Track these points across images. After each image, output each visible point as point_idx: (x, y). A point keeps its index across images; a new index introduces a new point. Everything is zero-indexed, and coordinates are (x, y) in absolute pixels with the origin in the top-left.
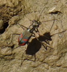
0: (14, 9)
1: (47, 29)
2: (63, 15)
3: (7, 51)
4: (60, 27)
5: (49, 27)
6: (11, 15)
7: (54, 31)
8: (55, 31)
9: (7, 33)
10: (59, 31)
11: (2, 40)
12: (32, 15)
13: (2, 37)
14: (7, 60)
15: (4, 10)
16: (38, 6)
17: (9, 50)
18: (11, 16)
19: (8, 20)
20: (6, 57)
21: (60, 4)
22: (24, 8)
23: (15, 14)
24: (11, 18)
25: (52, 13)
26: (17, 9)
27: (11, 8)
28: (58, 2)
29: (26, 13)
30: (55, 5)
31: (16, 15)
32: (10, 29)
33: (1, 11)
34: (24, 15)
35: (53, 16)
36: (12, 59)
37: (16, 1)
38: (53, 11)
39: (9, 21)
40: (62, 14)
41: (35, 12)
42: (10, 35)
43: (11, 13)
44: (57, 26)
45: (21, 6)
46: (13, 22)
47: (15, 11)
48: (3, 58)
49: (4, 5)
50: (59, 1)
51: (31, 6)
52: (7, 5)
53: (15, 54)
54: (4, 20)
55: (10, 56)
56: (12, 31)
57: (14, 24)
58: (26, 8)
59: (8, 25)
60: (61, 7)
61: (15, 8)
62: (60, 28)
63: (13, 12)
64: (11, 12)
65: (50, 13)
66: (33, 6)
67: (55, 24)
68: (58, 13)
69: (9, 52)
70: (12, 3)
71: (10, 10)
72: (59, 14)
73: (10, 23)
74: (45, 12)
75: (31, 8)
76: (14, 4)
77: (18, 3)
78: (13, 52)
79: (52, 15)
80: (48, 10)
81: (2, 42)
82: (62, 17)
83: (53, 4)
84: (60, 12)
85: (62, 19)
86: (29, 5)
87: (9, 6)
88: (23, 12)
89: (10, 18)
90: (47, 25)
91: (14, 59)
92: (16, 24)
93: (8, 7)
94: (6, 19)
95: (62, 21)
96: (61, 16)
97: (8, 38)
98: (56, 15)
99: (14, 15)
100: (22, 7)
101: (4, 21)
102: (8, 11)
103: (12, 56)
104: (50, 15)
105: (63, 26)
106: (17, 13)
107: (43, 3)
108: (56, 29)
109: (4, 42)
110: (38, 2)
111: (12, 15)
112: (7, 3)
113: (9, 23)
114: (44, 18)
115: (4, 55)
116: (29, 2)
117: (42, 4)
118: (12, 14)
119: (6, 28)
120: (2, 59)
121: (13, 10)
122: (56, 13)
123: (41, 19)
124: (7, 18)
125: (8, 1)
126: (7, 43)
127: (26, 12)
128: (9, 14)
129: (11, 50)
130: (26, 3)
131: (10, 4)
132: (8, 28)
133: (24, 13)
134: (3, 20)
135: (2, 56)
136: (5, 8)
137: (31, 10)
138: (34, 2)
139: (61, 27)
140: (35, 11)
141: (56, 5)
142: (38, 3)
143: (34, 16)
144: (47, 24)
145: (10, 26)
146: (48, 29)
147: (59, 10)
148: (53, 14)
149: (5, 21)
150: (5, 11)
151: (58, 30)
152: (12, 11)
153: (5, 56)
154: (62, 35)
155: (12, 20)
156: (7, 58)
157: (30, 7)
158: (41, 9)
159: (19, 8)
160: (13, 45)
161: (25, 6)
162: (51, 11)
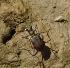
0: (21, 17)
1: (53, 37)
3: (13, 58)
4: (65, 36)
5: (55, 35)
7: (60, 39)
8: (61, 39)
9: (14, 40)
10: (64, 39)
11: (8, 46)
12: (38, 23)
13: (9, 43)
14: (13, 66)
15: (12, 17)
16: (45, 14)
17: (15, 57)
18: (18, 24)
19: (16, 27)
20: (12, 63)
21: (66, 13)
22: (31, 16)
23: (22, 21)
24: (18, 25)
25: (58, 21)
26: (24, 17)
27: (18, 15)
28: (64, 10)
29: (33, 21)
30: (61, 13)
31: (23, 22)
32: (17, 36)
33: (9, 18)
34: (31, 22)
35: (59, 24)
36: (18, 66)
37: (24, 9)
38: (59, 19)
40: (68, 23)
41: (41, 20)
42: (17, 42)
43: (18, 20)
44: (63, 35)
45: (28, 14)
46: (20, 29)
47: (22, 18)
48: (10, 65)
49: (12, 13)
50: (65, 10)
51: (38, 14)
52: (14, 12)
53: (21, 60)
54: (11, 27)
55: (16, 63)
56: (19, 38)
58: (33, 16)
59: (15, 32)
60: (67, 16)
61: (22, 15)
62: (66, 37)
63: (20, 20)
64: (18, 19)
65: (56, 22)
66: (40, 14)
68: (64, 21)
69: (16, 59)
70: (19, 11)
71: (17, 17)
72: (65, 23)
73: (17, 30)
74: (51, 21)
75: (37, 16)
76: (21, 12)
77: (25, 10)
78: (20, 59)
79: (58, 23)
80: (55, 18)
81: (9, 48)
82: (68, 25)
83: (59, 12)
85: (68, 28)
86: (36, 13)
87: (16, 13)
88: (30, 20)
89: (17, 26)
90: (53, 33)
91: (20, 65)
92: (23, 31)
93: (15, 14)
94: (13, 26)
95: (68, 29)
96: (67, 25)
97: (15, 45)
98: (62, 23)
99: (21, 23)
100: (29, 14)
101: (11, 28)
102: (15, 18)
103: (18, 62)
104: (57, 23)
105: (68, 35)
106: (24, 20)
107: (50, 12)
108: (62, 37)
109: (11, 48)
110: (45, 10)
111: (19, 22)
112: (15, 10)
113: (16, 30)
114: (50, 26)
116: (36, 10)
118: (20, 21)
119: (13, 35)
120: (8, 65)
121: (20, 18)
122: (62, 21)
123: (48, 27)
124: (15, 26)
126: (14, 50)
127: (32, 20)
128: (16, 21)
129: (17, 57)
130: (33, 11)
131: (18, 12)
132: (15, 35)
133: (31, 20)
134: (10, 27)
135: (8, 62)
136: (13, 15)
137: (37, 18)
138: (41, 10)
139: (67, 35)
140: (42, 19)
141: (62, 13)
142: (45, 11)
143: (41, 24)
144: (53, 32)
145: (17, 33)
146: (54, 37)
147: (65, 19)
148: (59, 23)
149: (12, 28)
150: (12, 19)
152: (19, 19)
153: (12, 62)
154: (67, 43)
155: (19, 27)
156: (13, 65)
157: (37, 15)
158: (47, 17)
159: (26, 16)
160: (19, 52)
161: (32, 14)
162: (57, 19)
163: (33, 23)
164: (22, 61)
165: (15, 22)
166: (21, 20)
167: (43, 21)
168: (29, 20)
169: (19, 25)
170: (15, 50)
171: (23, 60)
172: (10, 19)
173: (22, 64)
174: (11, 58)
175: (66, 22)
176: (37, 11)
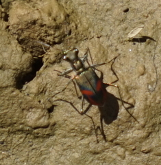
0: (55, 31)
1: (124, 73)
2: (157, 44)
3: (39, 119)
4: (150, 71)
5: (127, 68)
6: (48, 44)
7: (139, 77)
8: (141, 77)
9: (40, 80)
10: (147, 78)
11: (28, 95)
12: (92, 44)
13: (30, 88)
14: (38, 137)
16: (105, 25)
17: (43, 116)
18: (48, 46)
19: (43, 53)
20: (36, 131)
21: (151, 22)
22: (76, 28)
23: (57, 40)
24: (49, 49)
25: (134, 40)
26: (62, 31)
27: (49, 27)
28: (147, 17)
29: (81, 40)
30: (140, 23)
31: (59, 43)
32: (46, 71)
33: (29, 33)
34: (77, 42)
35: (136, 46)
36: (49, 135)
37: (60, 14)
38: (136, 36)
39: (45, 55)
40: (155, 43)
41: (98, 37)
42: (47, 84)
43: (48, 38)
44: (145, 69)
45: (69, 24)
46: (52, 58)
47: (57, 34)
48: (31, 134)
49: (34, 22)
50: (149, 15)
51: (90, 25)
52: (39, 21)
53: (55, 124)
54: (34, 54)
55: (45, 130)
56: (50, 77)
57: (54, 63)
58: (80, 28)
59: (42, 64)
60: (153, 28)
61: (57, 28)
62: (151, 73)
63: (52, 37)
64: (49, 36)
65: (129, 41)
66: (95, 25)
67: (141, 63)
68: (147, 40)
69: (44, 121)
70: (50, 19)
71: (46, 32)
72: (149, 43)
73: (47, 59)
74: (119, 38)
75: (90, 29)
76: (55, 20)
77: (63, 17)
78: (52, 121)
79: (134, 44)
80: (127, 34)
81: (29, 98)
82: (155, 48)
83: (136, 21)
84: (151, 39)
85: (155, 54)
86: (87, 23)
87: (44, 23)
88: (74, 37)
89: (46, 50)
90: (122, 65)
91: (53, 135)
92: (60, 62)
93: (42, 26)
94: (38, 51)
95: (156, 56)
96: (153, 47)
97: (42, 92)
98: (143, 44)
99: (55, 43)
100: (71, 26)
101: (34, 56)
102: (43, 34)
103: (48, 129)
104: (131, 43)
105: (156, 68)
106: (61, 39)
107: (116, 20)
108: (143, 74)
109: (34, 98)
110: (106, 16)
111: (51, 43)
112: (41, 16)
113: (44, 60)
114: (117, 50)
115: (33, 126)
116: (88, 17)
117: (113, 20)
118: (52, 40)
119: (38, 69)
120: (27, 134)
121: (53, 33)
122: (143, 39)
123: (112, 52)
124: (41, 50)
125: (43, 14)
126: (40, 102)
127: (79, 38)
128: (43, 41)
129: (47, 117)
130: (80, 19)
131: (47, 20)
132: (41, 69)
133: (76, 38)
134: (31, 52)
135: (28, 128)
136: (37, 27)
137: (90, 32)
138: (98, 17)
139: (152, 69)
140: (99, 35)
141: (143, 23)
142: (106, 18)
143: (97, 46)
144: (123, 62)
145: (46, 67)
146: (126, 74)
147: (149, 35)
148: (137, 43)
149: (36, 55)
150: (36, 35)
151: (146, 75)
152: (51, 35)
153: (35, 128)
154: (154, 86)
155: (51, 54)
156: (38, 134)
157: (88, 28)
158: (111, 31)
159: (65, 29)
160: (51, 105)
161: (79, 26)
162: (132, 36)
163: (81, 44)
164: (56, 126)
165: (42, 43)
166: (55, 37)
167: (101, 39)
168: (72, 38)
169: (51, 49)
170: (42, 101)
171: (60, 122)
172: (31, 36)
173: (56, 132)
174: (34, 119)
175: (152, 42)
176: (88, 19)
